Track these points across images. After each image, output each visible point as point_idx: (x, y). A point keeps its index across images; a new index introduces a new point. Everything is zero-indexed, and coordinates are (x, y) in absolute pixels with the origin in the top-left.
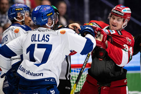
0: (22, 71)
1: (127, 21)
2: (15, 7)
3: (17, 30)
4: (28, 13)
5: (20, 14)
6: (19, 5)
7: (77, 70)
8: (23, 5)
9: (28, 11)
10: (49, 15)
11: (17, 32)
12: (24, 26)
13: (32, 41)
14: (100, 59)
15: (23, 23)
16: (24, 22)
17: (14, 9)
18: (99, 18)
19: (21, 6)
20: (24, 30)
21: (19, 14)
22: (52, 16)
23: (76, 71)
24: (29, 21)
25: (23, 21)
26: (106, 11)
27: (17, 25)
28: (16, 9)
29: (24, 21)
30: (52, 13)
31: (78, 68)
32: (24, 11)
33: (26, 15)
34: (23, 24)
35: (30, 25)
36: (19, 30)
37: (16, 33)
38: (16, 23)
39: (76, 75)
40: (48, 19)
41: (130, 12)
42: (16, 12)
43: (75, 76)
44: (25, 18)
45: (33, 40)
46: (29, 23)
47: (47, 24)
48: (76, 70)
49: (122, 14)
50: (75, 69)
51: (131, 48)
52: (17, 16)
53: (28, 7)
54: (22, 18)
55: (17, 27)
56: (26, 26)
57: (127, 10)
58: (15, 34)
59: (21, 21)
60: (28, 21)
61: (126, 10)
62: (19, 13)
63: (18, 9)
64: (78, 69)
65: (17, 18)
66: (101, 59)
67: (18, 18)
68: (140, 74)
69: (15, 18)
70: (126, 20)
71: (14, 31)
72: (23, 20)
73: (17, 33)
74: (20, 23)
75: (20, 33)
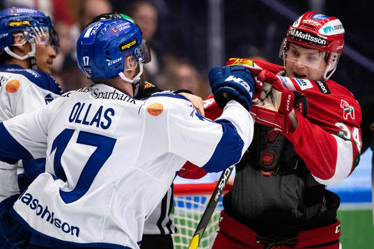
0: (27, 203)
1: (336, 59)
2: (8, 17)
3: (13, 83)
4: (46, 35)
5: (21, 37)
6: (18, 12)
7: (189, 201)
8: (32, 11)
9: (47, 28)
10: (128, 46)
11: (13, 89)
12: (34, 74)
13: (71, 121)
14: (264, 173)
15: (30, 62)
16: (33, 61)
17: (4, 24)
18: (253, 50)
19: (27, 14)
20: (34, 85)
21: (18, 39)
22: (137, 50)
23: (185, 205)
24: (48, 58)
25: (30, 59)
26: (271, 30)
27: (13, 70)
28: (12, 24)
29: (33, 58)
30: (134, 42)
31: (189, 196)
32: (36, 28)
33: (39, 39)
34: (30, 67)
35: (53, 71)
36: (19, 84)
37: (10, 94)
38: (12, 63)
39: (183, 216)
40: (124, 60)
41: (342, 31)
42: (10, 31)
43: (182, 218)
44: (38, 48)
45: (72, 118)
46: (48, 63)
47: (121, 74)
48: (185, 201)
49: (322, 42)
50: (182, 198)
51: (356, 131)
52: (14, 42)
53: (47, 15)
54: (26, 49)
55: (13, 74)
56: (39, 71)
57: (333, 27)
58: (7, 95)
59: (26, 57)
60: (45, 58)
61: (329, 28)
62: (20, 34)
63: (18, 24)
64: (190, 199)
65: (12, 49)
66: (267, 173)
67: (17, 48)
68: (371, 212)
69: (7, 49)
70: (332, 58)
71: (4, 86)
72: (31, 54)
73: (13, 92)
74: (22, 64)
75: (20, 92)
